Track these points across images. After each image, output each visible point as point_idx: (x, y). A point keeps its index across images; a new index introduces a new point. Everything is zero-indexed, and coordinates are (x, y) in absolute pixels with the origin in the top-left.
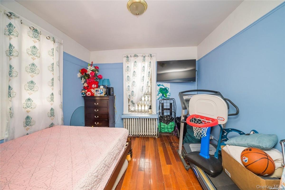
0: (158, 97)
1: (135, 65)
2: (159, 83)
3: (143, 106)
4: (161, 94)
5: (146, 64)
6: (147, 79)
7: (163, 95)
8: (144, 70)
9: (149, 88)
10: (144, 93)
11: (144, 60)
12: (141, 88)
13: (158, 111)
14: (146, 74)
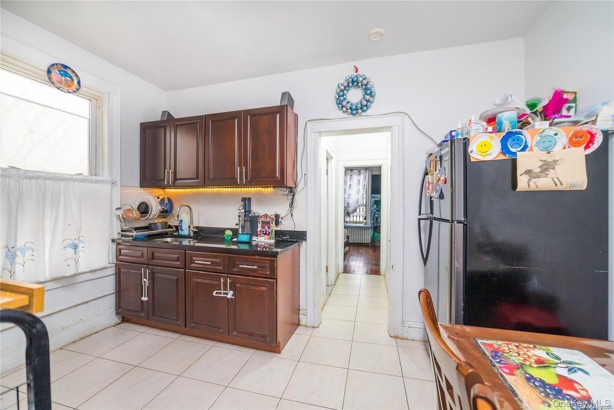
0: (373, 208)
1: (350, 179)
2: (373, 196)
3: (358, 217)
4: (376, 206)
5: (362, 177)
6: (362, 192)
7: (377, 207)
8: (359, 183)
9: (364, 199)
10: (359, 204)
11: (359, 174)
12: (357, 200)
13: (372, 222)
14: (361, 187)
